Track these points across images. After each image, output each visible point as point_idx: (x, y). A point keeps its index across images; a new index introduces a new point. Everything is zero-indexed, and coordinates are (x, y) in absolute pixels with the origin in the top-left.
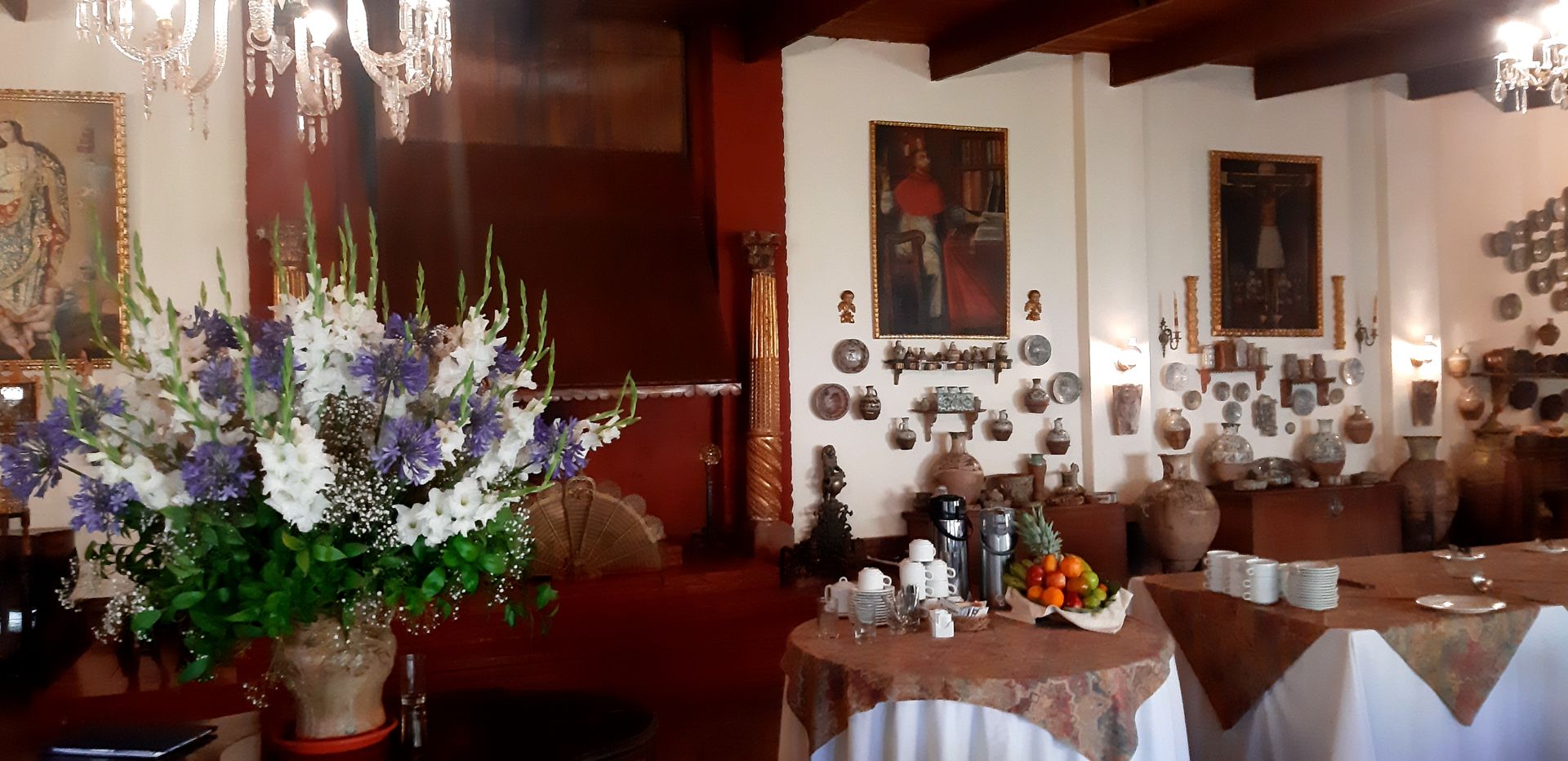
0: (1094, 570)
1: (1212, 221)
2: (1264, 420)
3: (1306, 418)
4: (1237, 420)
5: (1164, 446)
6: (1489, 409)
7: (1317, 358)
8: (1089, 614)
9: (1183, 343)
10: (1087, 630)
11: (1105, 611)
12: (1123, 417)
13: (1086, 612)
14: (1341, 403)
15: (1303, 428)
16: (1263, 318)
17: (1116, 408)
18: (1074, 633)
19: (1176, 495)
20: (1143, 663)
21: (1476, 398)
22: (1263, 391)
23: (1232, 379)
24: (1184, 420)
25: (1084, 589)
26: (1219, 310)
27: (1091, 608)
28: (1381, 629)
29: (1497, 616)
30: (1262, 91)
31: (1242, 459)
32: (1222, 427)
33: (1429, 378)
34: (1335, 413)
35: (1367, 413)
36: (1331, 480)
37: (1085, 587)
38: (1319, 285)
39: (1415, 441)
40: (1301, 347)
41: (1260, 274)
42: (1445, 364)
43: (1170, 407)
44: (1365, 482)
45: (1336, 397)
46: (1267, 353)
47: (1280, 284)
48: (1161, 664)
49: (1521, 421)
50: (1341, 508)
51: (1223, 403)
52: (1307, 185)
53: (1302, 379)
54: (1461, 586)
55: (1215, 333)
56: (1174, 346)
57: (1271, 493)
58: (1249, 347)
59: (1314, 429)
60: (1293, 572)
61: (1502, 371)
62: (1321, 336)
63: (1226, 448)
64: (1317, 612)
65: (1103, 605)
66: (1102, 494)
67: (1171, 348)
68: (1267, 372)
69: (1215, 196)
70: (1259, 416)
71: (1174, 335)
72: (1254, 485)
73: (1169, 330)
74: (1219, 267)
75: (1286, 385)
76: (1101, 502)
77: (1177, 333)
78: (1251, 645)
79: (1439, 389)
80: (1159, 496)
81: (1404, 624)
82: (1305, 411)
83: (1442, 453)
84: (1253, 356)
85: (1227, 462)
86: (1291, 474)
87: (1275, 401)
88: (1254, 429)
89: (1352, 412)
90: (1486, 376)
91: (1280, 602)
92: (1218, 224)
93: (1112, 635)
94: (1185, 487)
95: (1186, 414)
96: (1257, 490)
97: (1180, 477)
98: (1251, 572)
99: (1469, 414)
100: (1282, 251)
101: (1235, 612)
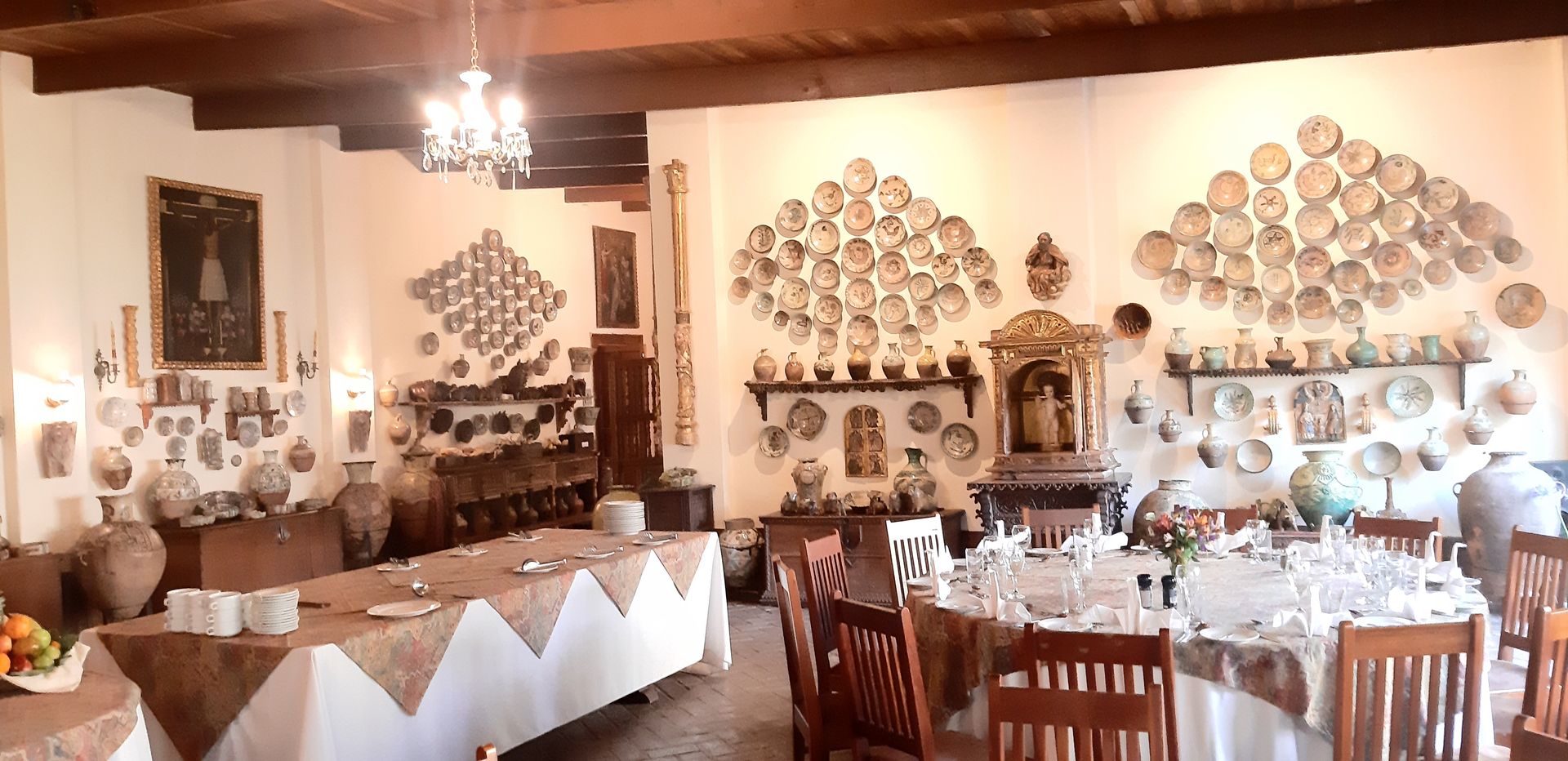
0: (45, 627)
1: (151, 249)
2: (210, 453)
3: (252, 450)
4: (182, 455)
5: (102, 487)
6: (414, 435)
7: (261, 391)
8: (41, 676)
9: (122, 376)
10: (40, 693)
11: (60, 669)
12: (55, 458)
13: (39, 674)
14: (284, 435)
15: (249, 461)
16: (207, 351)
17: (47, 449)
18: (23, 698)
19: (118, 538)
20: (108, 716)
21: (403, 425)
22: (209, 425)
23: (176, 413)
24: (124, 457)
25: (35, 650)
26: (162, 342)
27: (44, 668)
28: (338, 642)
29: (435, 614)
30: (202, 122)
31: (188, 496)
32: (167, 464)
33: (363, 409)
34: (280, 444)
35: (309, 443)
36: (277, 509)
37: (35, 647)
38: (262, 320)
39: (353, 466)
40: (245, 379)
41: (202, 305)
42: (377, 395)
43: (107, 444)
44: (309, 509)
45: (280, 428)
46: (211, 385)
47: (223, 317)
48: (128, 713)
49: (440, 444)
50: (287, 535)
51: (166, 439)
52: (248, 221)
53: (247, 412)
54: (403, 593)
55: (157, 366)
56: (112, 379)
57: (220, 526)
58: (193, 380)
59: (260, 460)
60: (256, 600)
61: (425, 400)
62: (266, 369)
63: (171, 485)
64: (280, 636)
65: (57, 663)
66: (31, 544)
67: (109, 381)
68: (211, 405)
69: (153, 224)
70: (206, 450)
71: (111, 368)
72: (201, 521)
73: (106, 363)
74: (160, 297)
75: (232, 417)
76: (31, 554)
77: (115, 366)
78: (215, 679)
79: (372, 418)
80: (99, 540)
81: (359, 634)
82: (251, 443)
83: (376, 476)
84: (198, 389)
85: (172, 499)
86: (239, 507)
87: (221, 434)
88: (198, 463)
89: (295, 442)
90: (412, 405)
91: (244, 632)
92: (158, 253)
93: (69, 693)
94: (128, 529)
95: (127, 451)
96: (205, 525)
97: (122, 519)
98: (214, 606)
99: (398, 440)
100: (224, 283)
101: (199, 649)
